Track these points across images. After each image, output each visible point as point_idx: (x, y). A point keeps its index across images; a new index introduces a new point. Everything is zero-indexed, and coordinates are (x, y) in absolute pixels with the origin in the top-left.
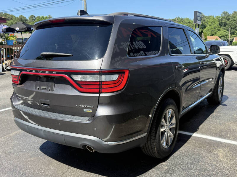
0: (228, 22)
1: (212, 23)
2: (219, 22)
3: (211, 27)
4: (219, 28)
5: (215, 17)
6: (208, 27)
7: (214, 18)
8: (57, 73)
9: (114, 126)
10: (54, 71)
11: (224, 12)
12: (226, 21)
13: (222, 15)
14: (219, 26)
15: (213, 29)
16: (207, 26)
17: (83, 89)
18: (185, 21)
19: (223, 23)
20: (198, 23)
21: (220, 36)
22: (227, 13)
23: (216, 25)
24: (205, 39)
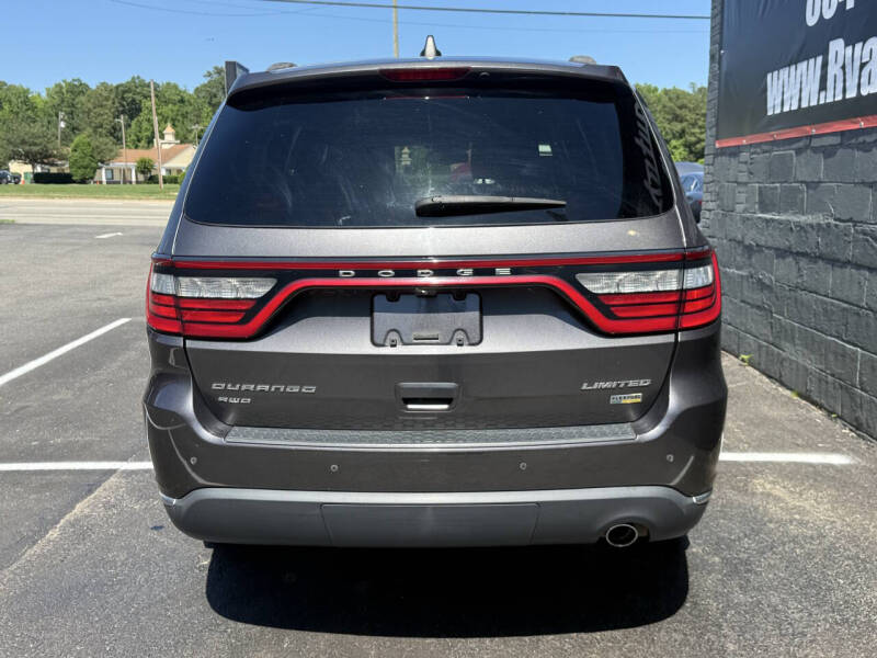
8: (515, 272)
9: (692, 458)
10: (503, 265)
17: (622, 322)
18: (168, 95)
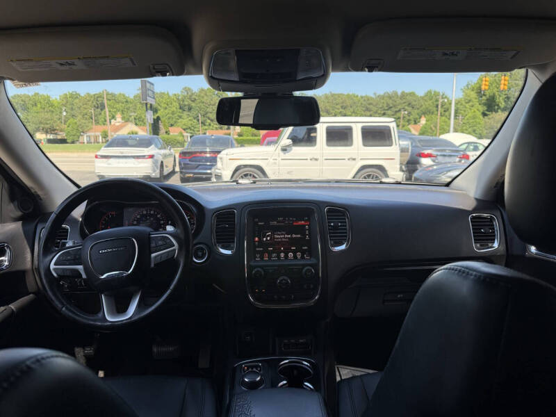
0: (193, 104)
1: (168, 105)
2: (179, 104)
3: (167, 111)
4: (180, 114)
5: (170, 94)
6: (162, 110)
7: (169, 96)
11: (185, 88)
12: (191, 102)
13: (182, 92)
14: (181, 111)
15: (171, 115)
16: (160, 110)
18: (120, 99)
19: (185, 105)
20: (150, 102)
21: (184, 127)
22: (189, 89)
23: (174, 109)
24: (166, 132)
